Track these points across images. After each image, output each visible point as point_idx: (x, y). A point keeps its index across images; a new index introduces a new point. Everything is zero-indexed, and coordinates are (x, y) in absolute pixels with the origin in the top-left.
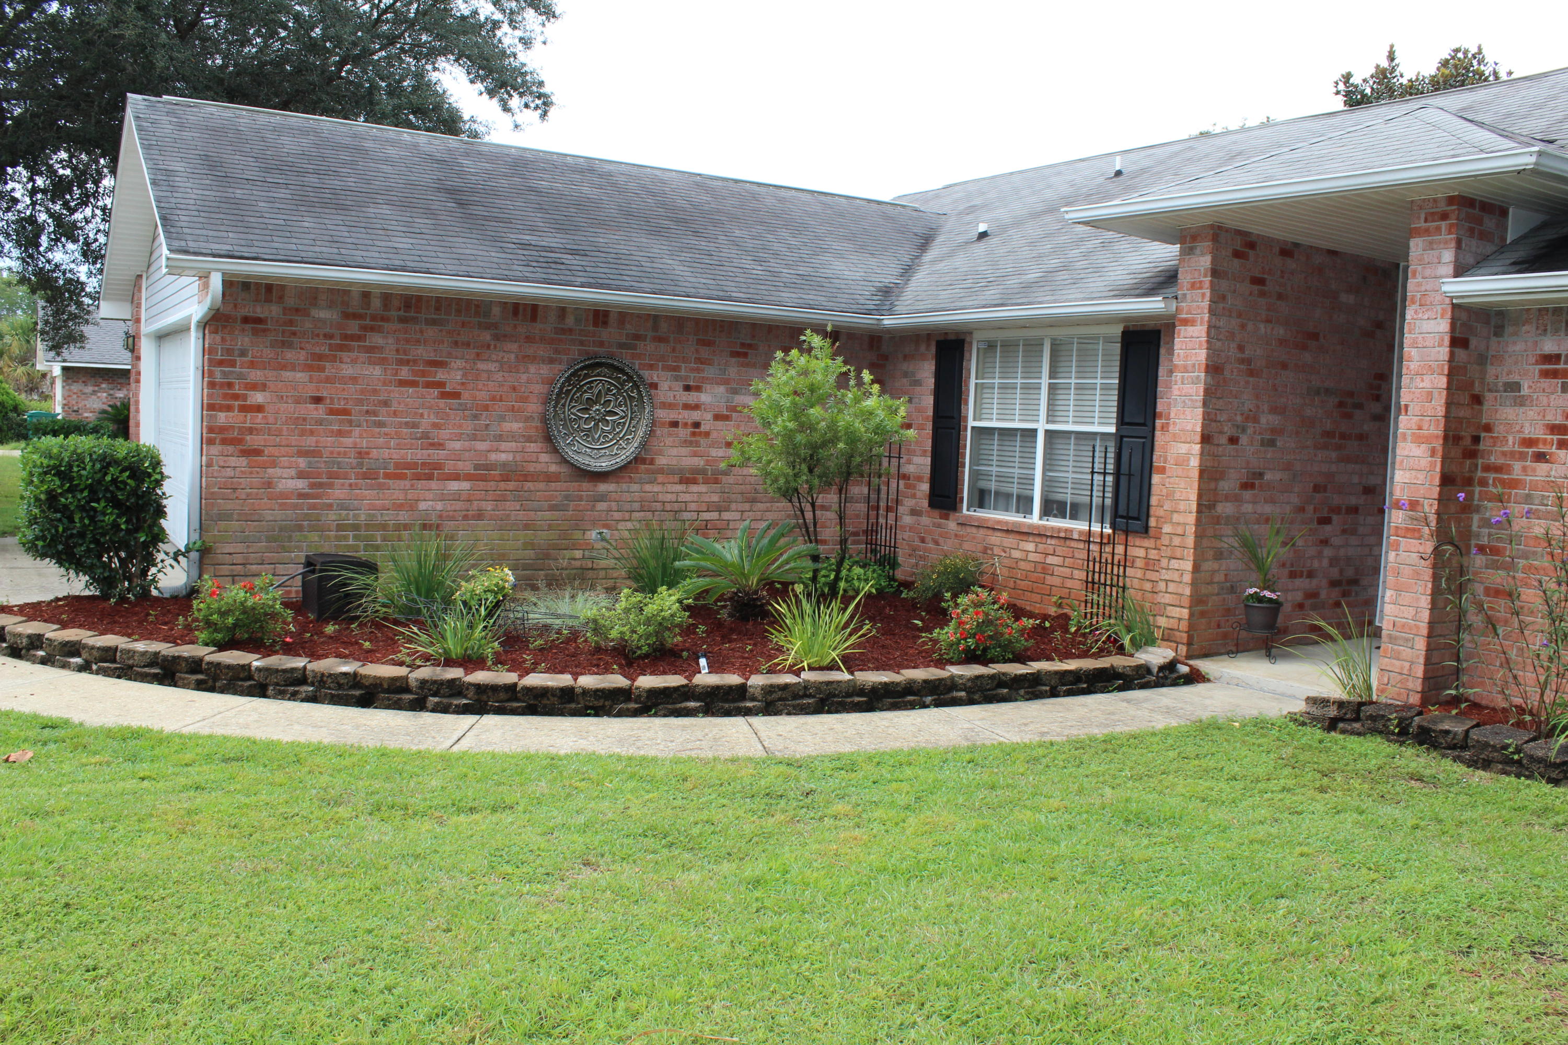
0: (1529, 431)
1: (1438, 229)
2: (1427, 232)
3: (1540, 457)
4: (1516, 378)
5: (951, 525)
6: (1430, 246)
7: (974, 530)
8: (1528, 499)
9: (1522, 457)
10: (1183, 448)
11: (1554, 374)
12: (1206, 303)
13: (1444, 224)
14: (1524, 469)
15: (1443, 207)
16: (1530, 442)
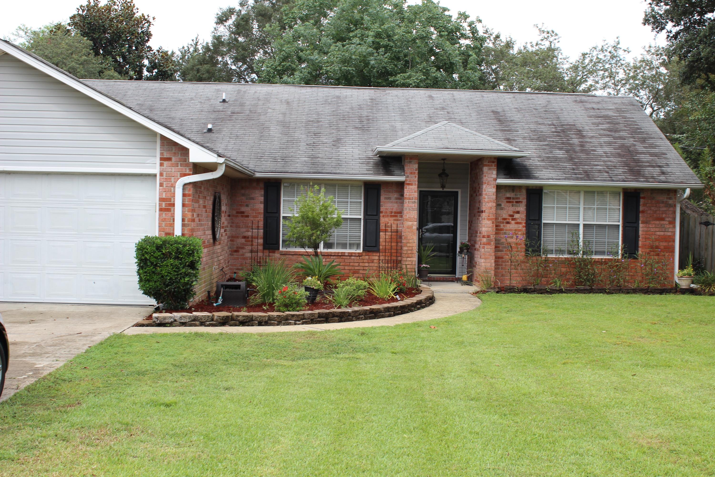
0: (505, 216)
1: (492, 166)
2: (488, 166)
3: (508, 223)
4: (500, 203)
5: (277, 255)
6: (490, 169)
7: (291, 256)
8: (505, 233)
9: (503, 223)
10: (410, 223)
11: (509, 202)
12: (417, 179)
13: (493, 164)
14: (504, 226)
15: (493, 160)
16: (505, 219)
